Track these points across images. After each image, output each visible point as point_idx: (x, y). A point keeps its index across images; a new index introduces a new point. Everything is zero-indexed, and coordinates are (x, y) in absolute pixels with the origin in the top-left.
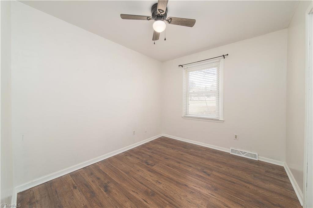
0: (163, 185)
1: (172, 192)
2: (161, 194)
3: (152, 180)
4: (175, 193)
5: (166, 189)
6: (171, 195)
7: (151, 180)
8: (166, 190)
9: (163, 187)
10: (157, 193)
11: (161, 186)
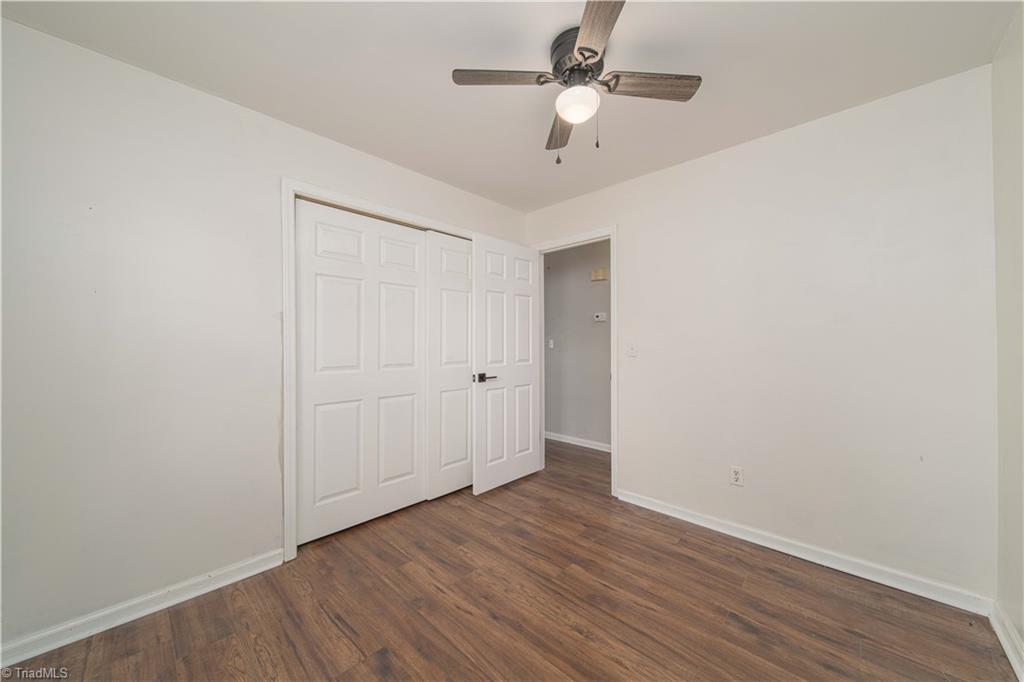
0: (566, 621)
1: (543, 601)
2: (570, 597)
3: (607, 644)
4: (534, 598)
5: (557, 610)
6: (543, 594)
7: (615, 644)
8: (558, 607)
9: (565, 616)
10: (582, 600)
11: (573, 619)
